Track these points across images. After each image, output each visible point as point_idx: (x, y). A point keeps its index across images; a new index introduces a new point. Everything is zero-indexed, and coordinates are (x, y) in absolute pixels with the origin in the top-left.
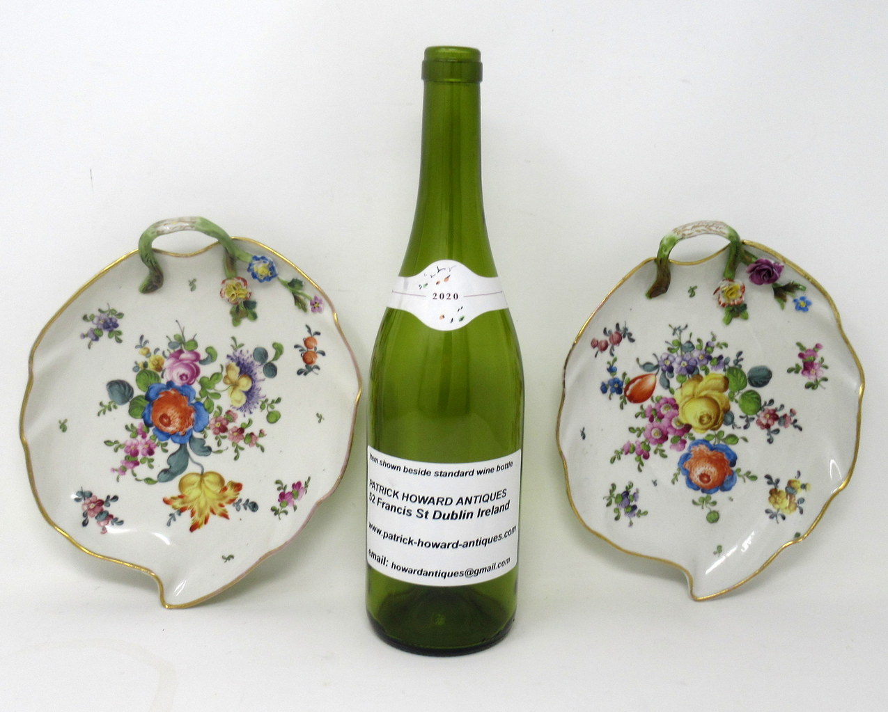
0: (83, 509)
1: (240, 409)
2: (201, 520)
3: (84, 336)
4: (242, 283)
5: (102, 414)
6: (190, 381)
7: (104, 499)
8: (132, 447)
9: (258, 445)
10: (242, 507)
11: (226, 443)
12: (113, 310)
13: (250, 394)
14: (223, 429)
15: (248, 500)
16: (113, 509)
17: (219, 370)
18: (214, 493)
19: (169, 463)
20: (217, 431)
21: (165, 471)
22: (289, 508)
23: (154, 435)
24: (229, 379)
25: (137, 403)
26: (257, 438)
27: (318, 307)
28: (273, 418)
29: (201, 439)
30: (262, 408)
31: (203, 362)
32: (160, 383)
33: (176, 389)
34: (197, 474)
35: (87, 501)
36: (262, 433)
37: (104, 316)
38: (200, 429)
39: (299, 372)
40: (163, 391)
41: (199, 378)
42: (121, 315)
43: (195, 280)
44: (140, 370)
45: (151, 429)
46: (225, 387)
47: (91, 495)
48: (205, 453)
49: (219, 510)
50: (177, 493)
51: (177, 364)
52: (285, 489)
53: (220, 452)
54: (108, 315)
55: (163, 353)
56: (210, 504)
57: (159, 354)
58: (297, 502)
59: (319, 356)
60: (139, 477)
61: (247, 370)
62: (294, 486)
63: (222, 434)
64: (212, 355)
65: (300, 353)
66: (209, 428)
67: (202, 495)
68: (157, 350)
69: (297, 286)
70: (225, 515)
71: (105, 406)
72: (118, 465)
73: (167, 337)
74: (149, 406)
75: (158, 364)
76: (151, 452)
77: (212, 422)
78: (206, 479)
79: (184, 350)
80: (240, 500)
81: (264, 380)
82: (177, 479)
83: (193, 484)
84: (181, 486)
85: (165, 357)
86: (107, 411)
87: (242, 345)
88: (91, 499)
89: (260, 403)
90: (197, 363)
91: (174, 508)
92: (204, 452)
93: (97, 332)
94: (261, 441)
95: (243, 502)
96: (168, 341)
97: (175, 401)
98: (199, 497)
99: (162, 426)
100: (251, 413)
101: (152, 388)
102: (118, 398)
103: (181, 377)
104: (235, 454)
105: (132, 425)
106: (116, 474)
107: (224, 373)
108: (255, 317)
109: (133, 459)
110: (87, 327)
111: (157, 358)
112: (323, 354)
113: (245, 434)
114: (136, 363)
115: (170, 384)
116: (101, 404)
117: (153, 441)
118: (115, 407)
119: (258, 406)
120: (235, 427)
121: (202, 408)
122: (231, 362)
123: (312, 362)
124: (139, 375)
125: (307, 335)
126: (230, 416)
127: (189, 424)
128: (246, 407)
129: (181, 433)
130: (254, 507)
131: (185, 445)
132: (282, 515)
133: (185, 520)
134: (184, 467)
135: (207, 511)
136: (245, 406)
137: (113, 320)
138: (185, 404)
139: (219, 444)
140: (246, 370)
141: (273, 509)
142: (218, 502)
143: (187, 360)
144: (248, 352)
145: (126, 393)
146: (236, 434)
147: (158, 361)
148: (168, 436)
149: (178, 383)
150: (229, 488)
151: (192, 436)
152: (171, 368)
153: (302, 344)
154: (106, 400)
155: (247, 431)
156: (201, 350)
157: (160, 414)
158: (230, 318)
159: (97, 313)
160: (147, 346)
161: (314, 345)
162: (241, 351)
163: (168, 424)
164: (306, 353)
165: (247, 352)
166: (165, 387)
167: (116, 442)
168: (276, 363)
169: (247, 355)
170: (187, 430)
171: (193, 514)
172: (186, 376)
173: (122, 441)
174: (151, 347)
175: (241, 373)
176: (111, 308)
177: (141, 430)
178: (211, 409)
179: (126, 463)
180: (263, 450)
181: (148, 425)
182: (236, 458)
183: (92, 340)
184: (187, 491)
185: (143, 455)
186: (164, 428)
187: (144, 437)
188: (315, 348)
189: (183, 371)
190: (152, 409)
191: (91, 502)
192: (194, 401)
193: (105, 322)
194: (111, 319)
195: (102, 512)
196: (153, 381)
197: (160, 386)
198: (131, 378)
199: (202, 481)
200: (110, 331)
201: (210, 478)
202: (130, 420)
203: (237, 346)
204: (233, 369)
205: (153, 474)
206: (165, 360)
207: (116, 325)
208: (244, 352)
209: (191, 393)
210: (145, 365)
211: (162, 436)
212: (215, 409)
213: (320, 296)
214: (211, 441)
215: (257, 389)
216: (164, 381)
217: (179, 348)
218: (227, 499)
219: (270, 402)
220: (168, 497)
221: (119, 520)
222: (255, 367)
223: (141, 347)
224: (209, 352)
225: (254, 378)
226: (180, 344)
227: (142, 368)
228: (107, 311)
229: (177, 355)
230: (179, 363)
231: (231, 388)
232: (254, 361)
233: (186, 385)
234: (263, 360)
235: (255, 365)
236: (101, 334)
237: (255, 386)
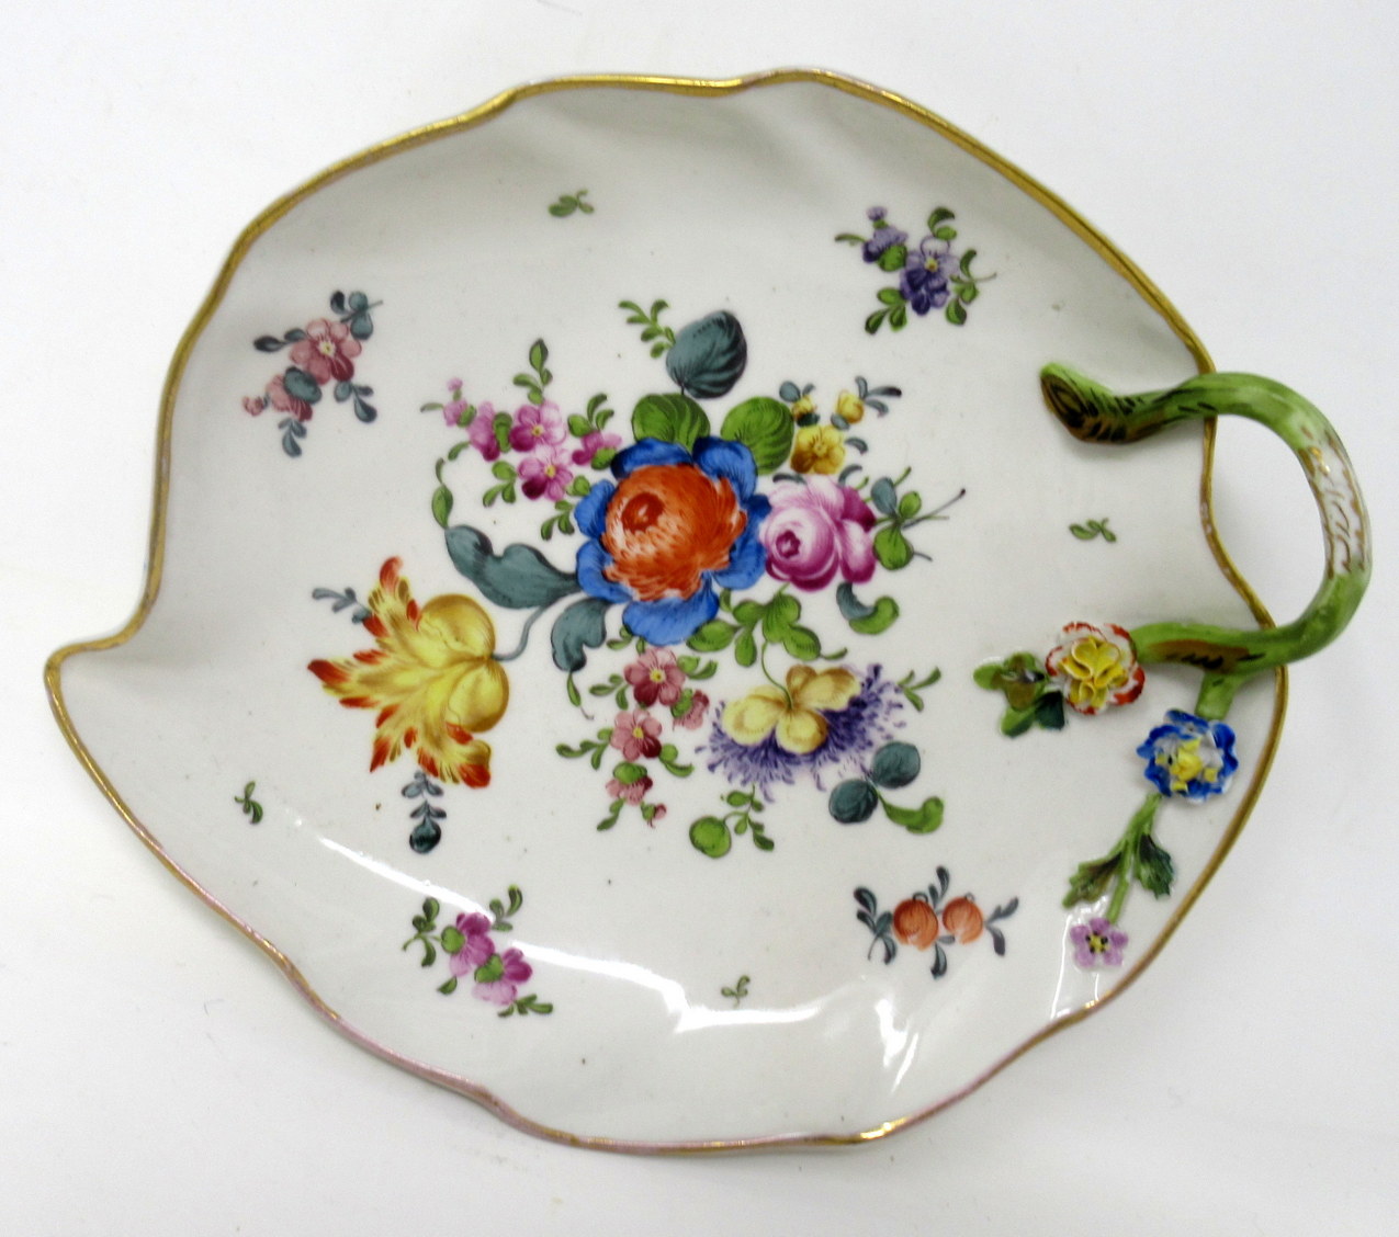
0: (311, 325)
1: (719, 733)
2: (353, 687)
3: (878, 218)
4: (1125, 690)
5: (629, 313)
6: (779, 566)
7: (360, 378)
8: (541, 429)
9: (616, 810)
10: (417, 802)
11: (605, 712)
12: (975, 294)
13: (770, 753)
14: (647, 695)
15: (442, 814)
16: (331, 414)
17: (828, 647)
18: (445, 705)
19: (510, 551)
20: (638, 677)
21: (484, 545)
22: (443, 967)
23: (591, 489)
24: (806, 682)
25: (682, 416)
26: (638, 800)
27: (1093, 952)
28: (708, 837)
29: (604, 634)
30: (733, 798)
31: (846, 596)
32: (756, 473)
33: (747, 530)
34: (492, 643)
35: (339, 331)
36: (655, 812)
37: (950, 268)
38: (633, 626)
39: (863, 896)
40: (734, 488)
41: (792, 590)
43: (1111, 538)
44: (790, 406)
45: (607, 475)
46: (780, 676)
47: (363, 335)
48: (561, 656)
49: (394, 734)
50: (422, 595)
51: (826, 516)
52: (504, 926)
53: (575, 697)
54: (956, 280)
55: (855, 468)
56: (406, 704)
57: (851, 456)
58: (467, 984)
59: (928, 957)
60: (449, 470)
61: (842, 732)
62: (514, 957)
63: (630, 694)
64: (870, 619)
65: (924, 889)
66: (642, 651)
67: (431, 673)
68: (862, 447)
69: (1149, 869)
70: (381, 755)
71: (655, 319)
72: (474, 397)
73: (909, 471)
74: (679, 454)
75: (815, 457)
76: (534, 489)
77: (663, 656)
78: (483, 671)
79: (874, 532)
80: (438, 792)
81: (819, 787)
82: (467, 588)
83: (457, 639)
84: (446, 604)
85: (843, 477)
86: (639, 329)
87: (918, 705)
88: (350, 338)
89: (747, 790)
90: (839, 578)
91: (375, 597)
92: (566, 648)
93: (892, 256)
94: (631, 815)
95: (435, 802)
96: (895, 475)
97: (708, 532)
98: (423, 663)
99: (622, 508)
100: (712, 767)
101: (738, 452)
102: (689, 354)
103: (788, 536)
104: (575, 746)
105: (610, 414)
106: (446, 398)
107: (820, 666)
108: (1015, 730)
109: (502, 438)
110: (912, 224)
111: (837, 451)
112: (938, 970)
113: (643, 761)
114: (809, 388)
115: (760, 506)
116: (660, 306)
117: (569, 487)
118: (656, 352)
119: (736, 785)
120: (660, 729)
121: (700, 616)
122: (862, 680)
123: (903, 933)
124: (772, 405)
125: (986, 907)
126: (690, 708)
127: (643, 589)
128: (729, 751)
129: (610, 568)
130: (426, 840)
131: (577, 588)
132: (418, 951)
133: (344, 640)
134: (506, 601)
135: (383, 700)
136: (732, 744)
137: (938, 297)
138: (705, 565)
139: (597, 690)
140: (841, 728)
141: (430, 907)
142: (419, 727)
143: (845, 544)
144: (901, 725)
145: (708, 377)
146: (639, 734)
147: (827, 456)
148: (597, 532)
149: (768, 530)
150: (467, 749)
151: (607, 603)
152: (809, 502)
153: (955, 891)
154: (676, 319)
155: (654, 767)
156: (881, 584)
157: (658, 492)
158: (998, 658)
159: (959, 248)
160: (870, 413)
161: (960, 932)
162: (900, 706)
163: (631, 524)
164: (928, 910)
165: (896, 725)
166: (748, 491)
167: (547, 377)
168: (879, 814)
169: (889, 727)
170: (625, 584)
171: (366, 657)
172: (794, 551)
173: (551, 392)
174: (869, 426)
175: (832, 715)
176: (980, 286)
177: (599, 444)
178: (704, 646)
179: (484, 419)
180: (605, 825)
181: (618, 463)
182: (564, 751)
183: (867, 245)
184: (433, 624)
185: (521, 468)
186: (618, 511)
187: (578, 458)
188: (951, 940)
189: (808, 537)
190: (671, 464)
191: (338, 342)
192: (717, 589)
193: (931, 275)
194: (943, 288)
195: (314, 382)
196: (761, 451)
197: (748, 477)
198: (758, 381)
199: (476, 661)
200: (902, 294)
201: (489, 686)
202: (623, 406)
203: (912, 691)
204: (838, 690)
205: (468, 512)
206: (835, 477)
207: (922, 308)
208: (897, 715)
209: (744, 576)
210: (807, 419)
211: (590, 513)
212: (705, 659)
213: (1131, 955)
214: (603, 663)
215: (789, 773)
216: (765, 486)
217: (877, 514)
218: (432, 752)
219: (755, 817)
220: (403, 573)
221: (300, 442)
222: (855, 755)
223: (864, 393)
224: (882, 607)
225: (821, 757)
226: (893, 515)
227: (796, 412)
228: (969, 275)
229: (856, 510)
230: (830, 522)
231: (780, 694)
232: (874, 749)
233: (766, 556)
234: (882, 776)
235: (863, 753)
236: (888, 266)
237: (798, 763)
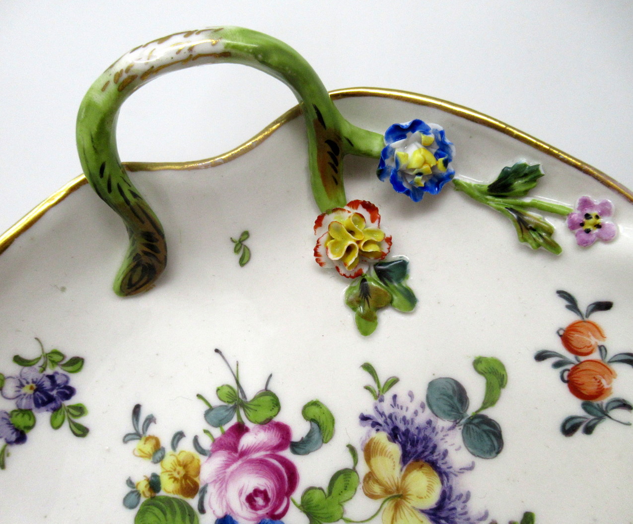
4: (367, 215)
6: (276, 508)
12: (55, 351)
13: (442, 514)
17: (346, 461)
24: (377, 481)
27: (599, 226)
31: (303, 446)
37: (32, 374)
39: (569, 428)
41: (297, 496)
42: (77, 363)
43: (246, 234)
44: (143, 499)
46: (372, 505)
51: (234, 466)
54: (43, 367)
55: (196, 441)
57: (186, 445)
59: (622, 369)
61: (420, 448)
64: (320, 424)
65: (556, 373)
68: (179, 436)
69: (518, 185)
73: (199, 396)
75: (186, 477)
79: (248, 424)
81: (471, 468)
85: (202, 452)
87: (394, 381)
90: (287, 454)
93: (20, 421)
96: (203, 408)
103: (250, 500)
107: (362, 469)
108: (411, 299)
111: (182, 457)
114: (130, 483)
122: (373, 431)
123: (601, 392)
124: (140, 517)
125: (570, 318)
137: (60, 380)
140: (417, 448)
143: (258, 449)
144: (411, 395)
147: (185, 466)
149: (245, 517)
152: (222, 481)
153: (557, 346)
156: (291, 416)
158: (349, 317)
159: (13, 369)
160: (153, 430)
161: (593, 341)
162: (395, 397)
164: (575, 368)
168: (492, 413)
169: (413, 406)
172: (264, 494)
174: (163, 432)
175: (405, 458)
176: (48, 349)
183: (9, 442)
188: (602, 349)
189: (252, 481)
193: (39, 388)
194: (52, 378)
200: (55, 410)
203: (381, 387)
204: (383, 452)
206: (203, 459)
207: (69, 392)
208: (403, 399)
210: (154, 484)
213: (599, 196)
215: (459, 497)
216: (208, 521)
217: (234, 421)
222: (440, 435)
223: (137, 435)
224: (311, 415)
225: (444, 467)
226: (235, 408)
227: (148, 494)
228: (39, 359)
229: (230, 440)
230: (240, 462)
231: (389, 505)
232: (433, 418)
233: (267, 520)
234: (458, 411)
235: (438, 429)
236: (30, 423)
237: (451, 488)
